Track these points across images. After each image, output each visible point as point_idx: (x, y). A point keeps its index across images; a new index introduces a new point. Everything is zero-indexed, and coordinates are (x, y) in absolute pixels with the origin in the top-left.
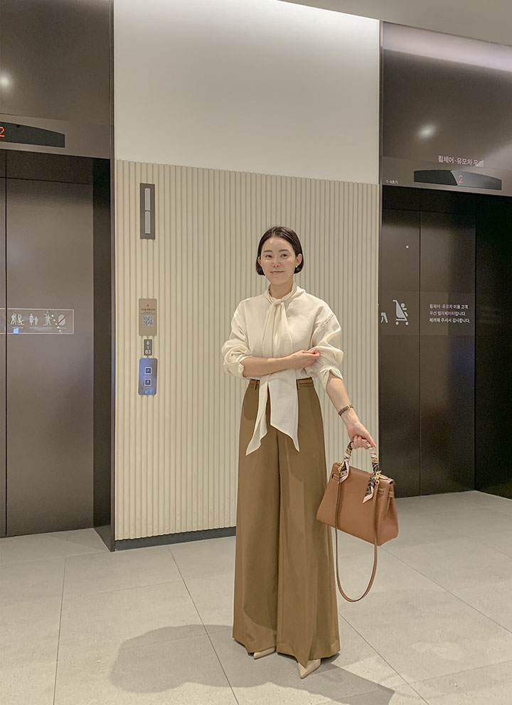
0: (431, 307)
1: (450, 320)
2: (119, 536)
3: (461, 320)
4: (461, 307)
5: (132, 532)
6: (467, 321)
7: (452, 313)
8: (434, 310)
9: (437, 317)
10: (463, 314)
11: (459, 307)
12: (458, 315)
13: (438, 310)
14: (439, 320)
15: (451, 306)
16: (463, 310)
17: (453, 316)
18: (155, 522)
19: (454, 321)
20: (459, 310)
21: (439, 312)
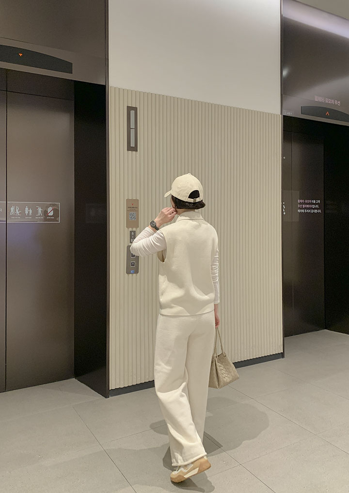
0: (299, 202)
2: (113, 386)
3: (316, 211)
4: (316, 201)
6: (319, 211)
7: (311, 206)
9: (302, 208)
10: (317, 206)
12: (314, 207)
13: (303, 203)
14: (303, 211)
15: (310, 201)
16: (317, 204)
17: (312, 208)
19: (312, 212)
20: (315, 204)
21: (303, 205)
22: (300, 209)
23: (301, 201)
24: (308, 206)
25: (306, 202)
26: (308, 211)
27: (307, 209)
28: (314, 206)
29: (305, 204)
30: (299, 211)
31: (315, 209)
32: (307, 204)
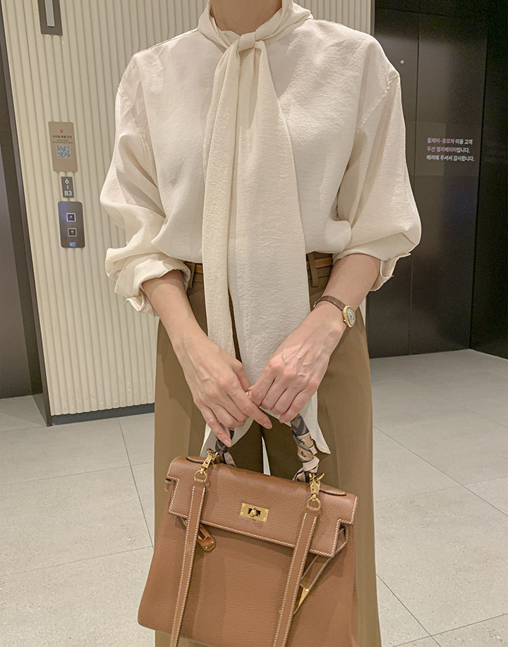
0: (429, 142)
1: (451, 158)
2: (56, 410)
3: (463, 158)
4: (465, 142)
5: (72, 407)
6: (471, 158)
7: (453, 149)
8: (432, 145)
9: (436, 153)
10: (466, 150)
11: (461, 142)
12: (462, 151)
13: (437, 145)
14: (437, 157)
15: (453, 141)
16: (466, 146)
17: (455, 154)
18: (100, 395)
19: (455, 160)
20: (463, 146)
21: (438, 148)
22: (433, 154)
23: (434, 140)
24: (447, 149)
25: (444, 142)
26: (446, 158)
27: (446, 154)
28: (459, 150)
29: (441, 145)
30: (429, 157)
31: (461, 154)
32: (446, 145)
